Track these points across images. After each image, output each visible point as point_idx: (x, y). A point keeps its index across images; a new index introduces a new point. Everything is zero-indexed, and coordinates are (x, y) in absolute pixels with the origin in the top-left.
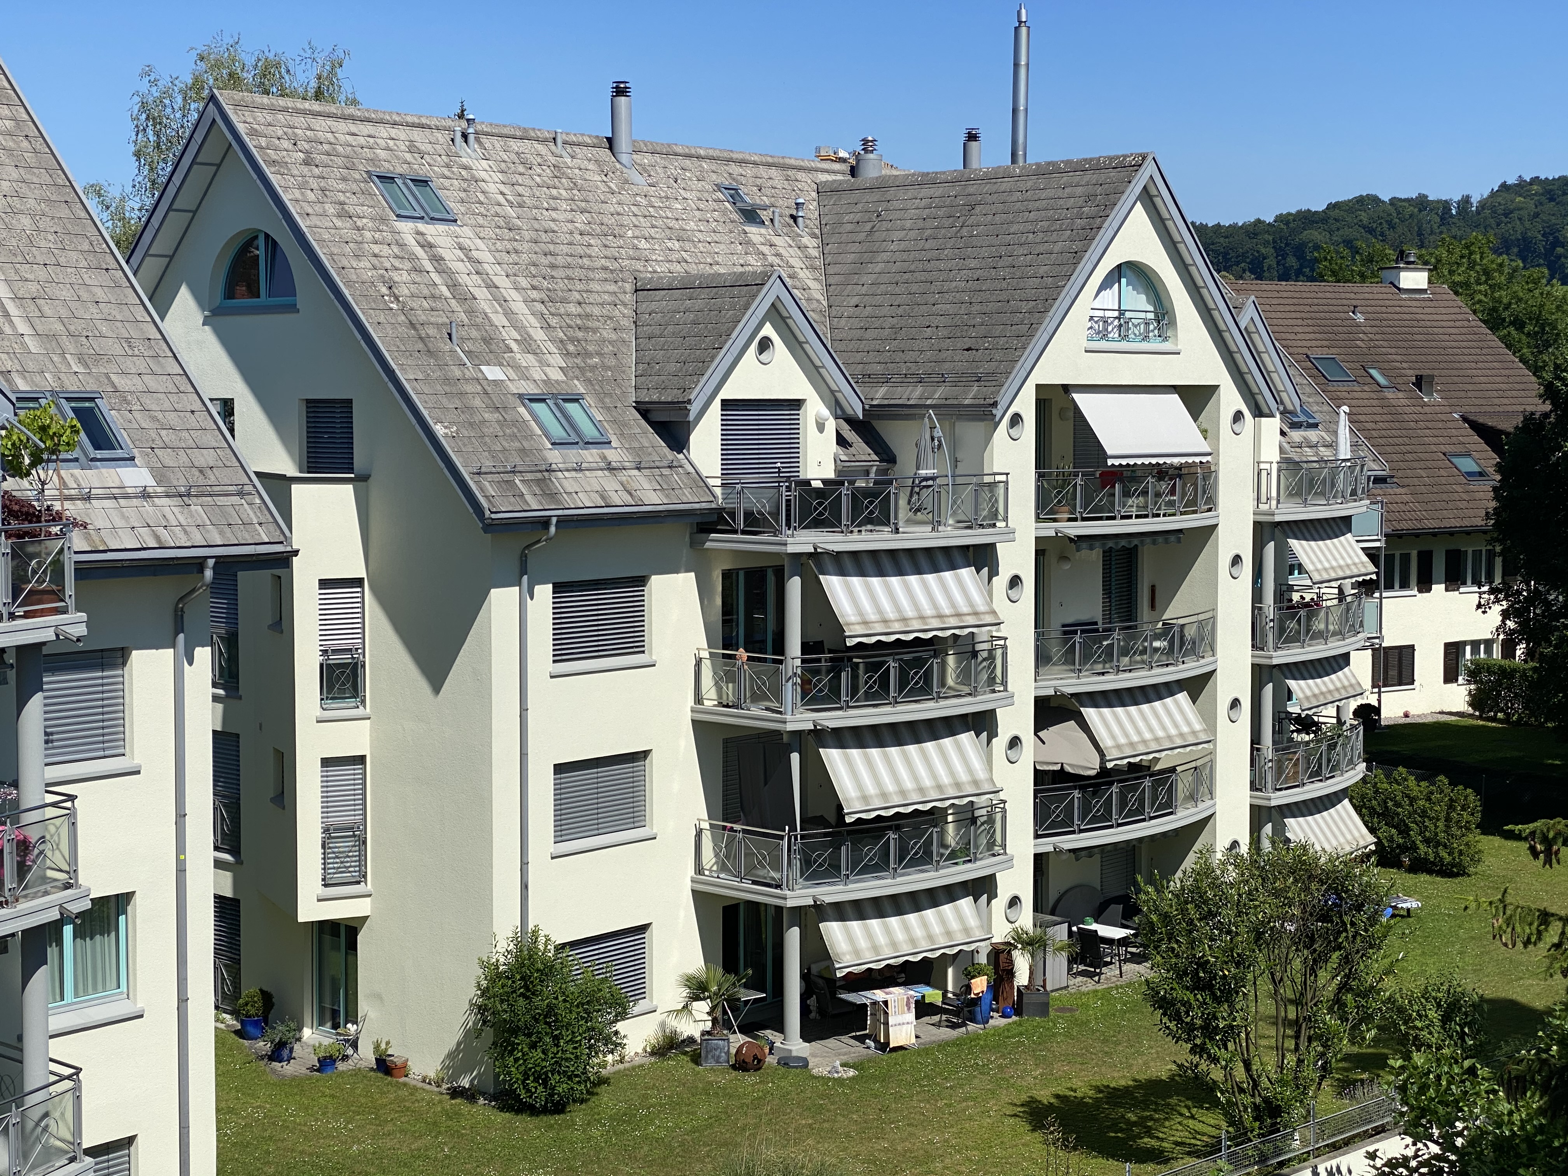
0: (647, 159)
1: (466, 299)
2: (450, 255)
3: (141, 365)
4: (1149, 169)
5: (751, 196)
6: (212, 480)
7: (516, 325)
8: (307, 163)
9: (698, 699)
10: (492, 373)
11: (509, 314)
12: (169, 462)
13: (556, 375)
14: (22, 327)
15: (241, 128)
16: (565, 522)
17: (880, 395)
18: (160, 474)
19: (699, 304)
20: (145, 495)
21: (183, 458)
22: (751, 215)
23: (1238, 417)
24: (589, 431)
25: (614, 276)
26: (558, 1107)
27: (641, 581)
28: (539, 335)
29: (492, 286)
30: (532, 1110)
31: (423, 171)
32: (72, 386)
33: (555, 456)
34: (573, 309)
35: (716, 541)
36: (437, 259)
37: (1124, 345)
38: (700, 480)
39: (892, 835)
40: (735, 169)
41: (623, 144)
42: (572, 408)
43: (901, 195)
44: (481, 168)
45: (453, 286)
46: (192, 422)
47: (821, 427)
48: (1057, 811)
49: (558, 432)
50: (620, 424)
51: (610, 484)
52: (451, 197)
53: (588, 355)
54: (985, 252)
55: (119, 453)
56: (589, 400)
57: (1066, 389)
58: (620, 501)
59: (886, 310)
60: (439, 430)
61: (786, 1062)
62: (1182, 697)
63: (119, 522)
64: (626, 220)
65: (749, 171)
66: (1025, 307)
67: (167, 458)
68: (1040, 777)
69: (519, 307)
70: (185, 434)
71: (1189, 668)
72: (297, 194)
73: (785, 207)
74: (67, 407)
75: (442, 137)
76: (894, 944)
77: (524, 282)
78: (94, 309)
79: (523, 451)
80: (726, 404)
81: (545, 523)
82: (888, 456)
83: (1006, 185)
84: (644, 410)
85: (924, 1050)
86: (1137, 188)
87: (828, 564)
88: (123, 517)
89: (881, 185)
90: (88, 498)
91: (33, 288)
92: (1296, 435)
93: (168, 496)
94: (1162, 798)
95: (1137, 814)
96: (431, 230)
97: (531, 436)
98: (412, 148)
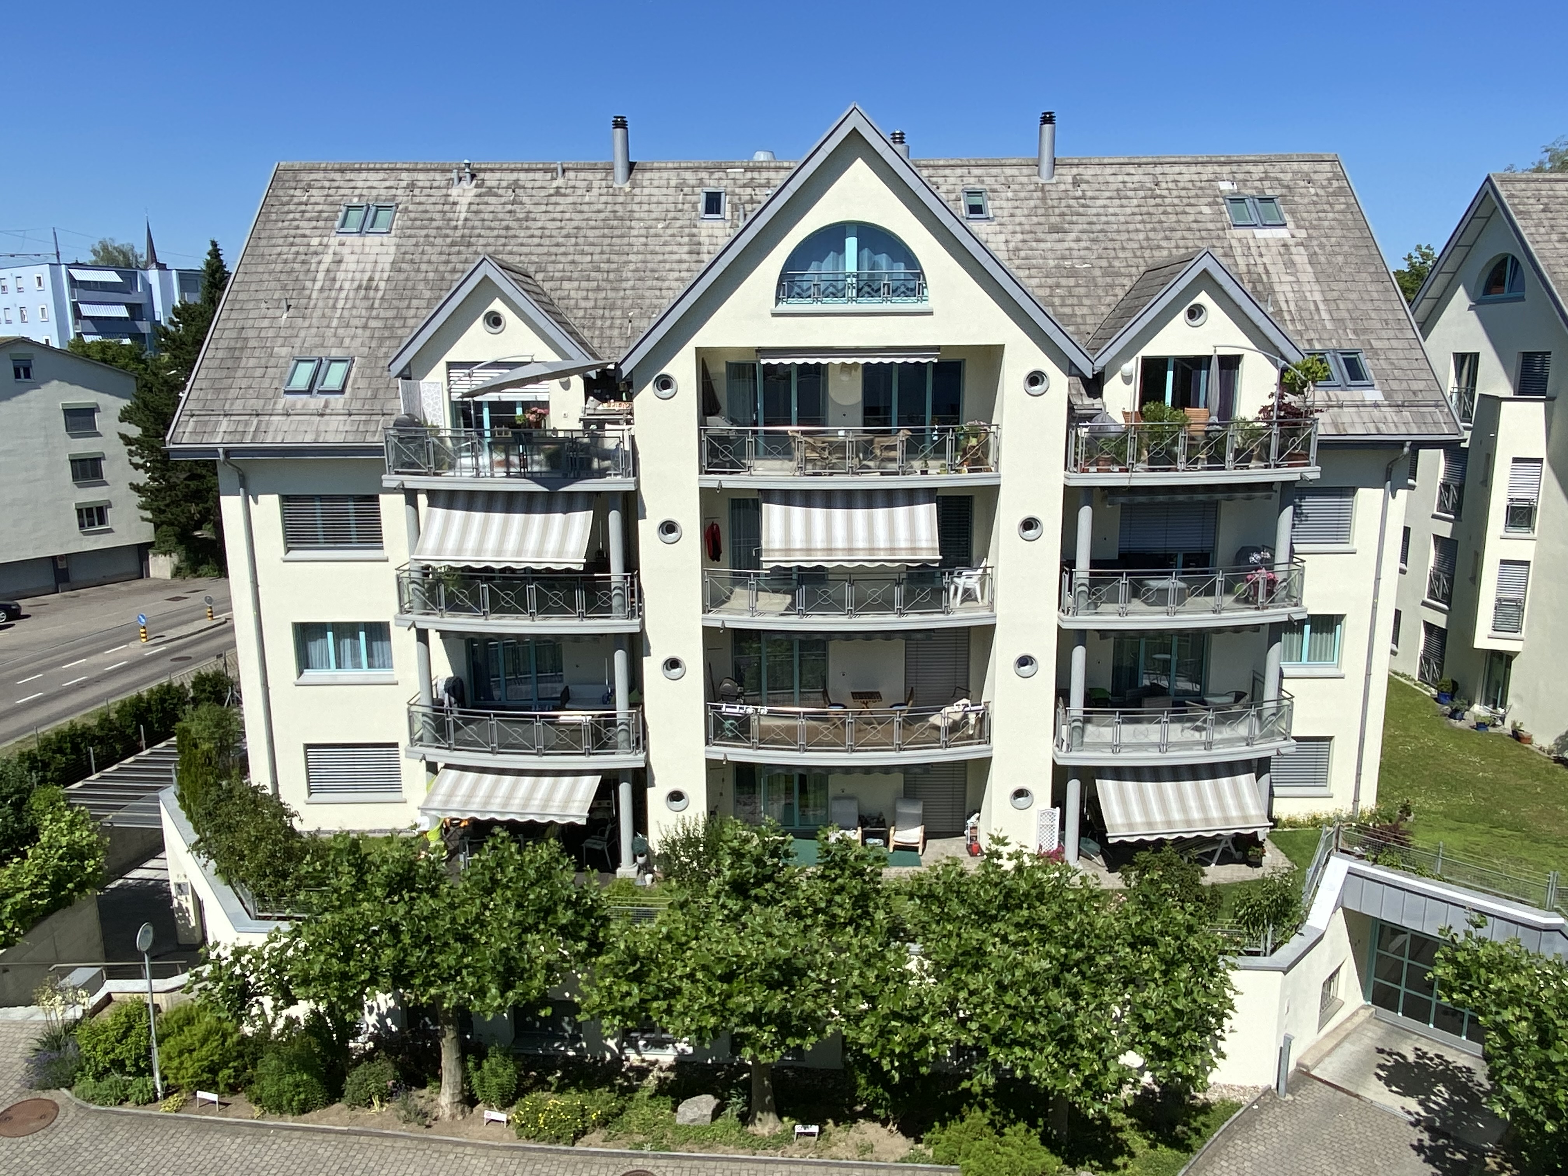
3: (1391, 334)
6: (1420, 397)
8: (1545, 210)
12: (1395, 387)
14: (1325, 315)
18: (1387, 395)
20: (1376, 405)
21: (1404, 385)
32: (1346, 346)
46: (1415, 365)
55: (1365, 382)
63: (1356, 419)
67: (1395, 385)
70: (1409, 372)
72: (1533, 230)
74: (1340, 357)
78: (1369, 304)
88: (1361, 417)
90: (1341, 406)
91: (1335, 294)
93: (1390, 406)
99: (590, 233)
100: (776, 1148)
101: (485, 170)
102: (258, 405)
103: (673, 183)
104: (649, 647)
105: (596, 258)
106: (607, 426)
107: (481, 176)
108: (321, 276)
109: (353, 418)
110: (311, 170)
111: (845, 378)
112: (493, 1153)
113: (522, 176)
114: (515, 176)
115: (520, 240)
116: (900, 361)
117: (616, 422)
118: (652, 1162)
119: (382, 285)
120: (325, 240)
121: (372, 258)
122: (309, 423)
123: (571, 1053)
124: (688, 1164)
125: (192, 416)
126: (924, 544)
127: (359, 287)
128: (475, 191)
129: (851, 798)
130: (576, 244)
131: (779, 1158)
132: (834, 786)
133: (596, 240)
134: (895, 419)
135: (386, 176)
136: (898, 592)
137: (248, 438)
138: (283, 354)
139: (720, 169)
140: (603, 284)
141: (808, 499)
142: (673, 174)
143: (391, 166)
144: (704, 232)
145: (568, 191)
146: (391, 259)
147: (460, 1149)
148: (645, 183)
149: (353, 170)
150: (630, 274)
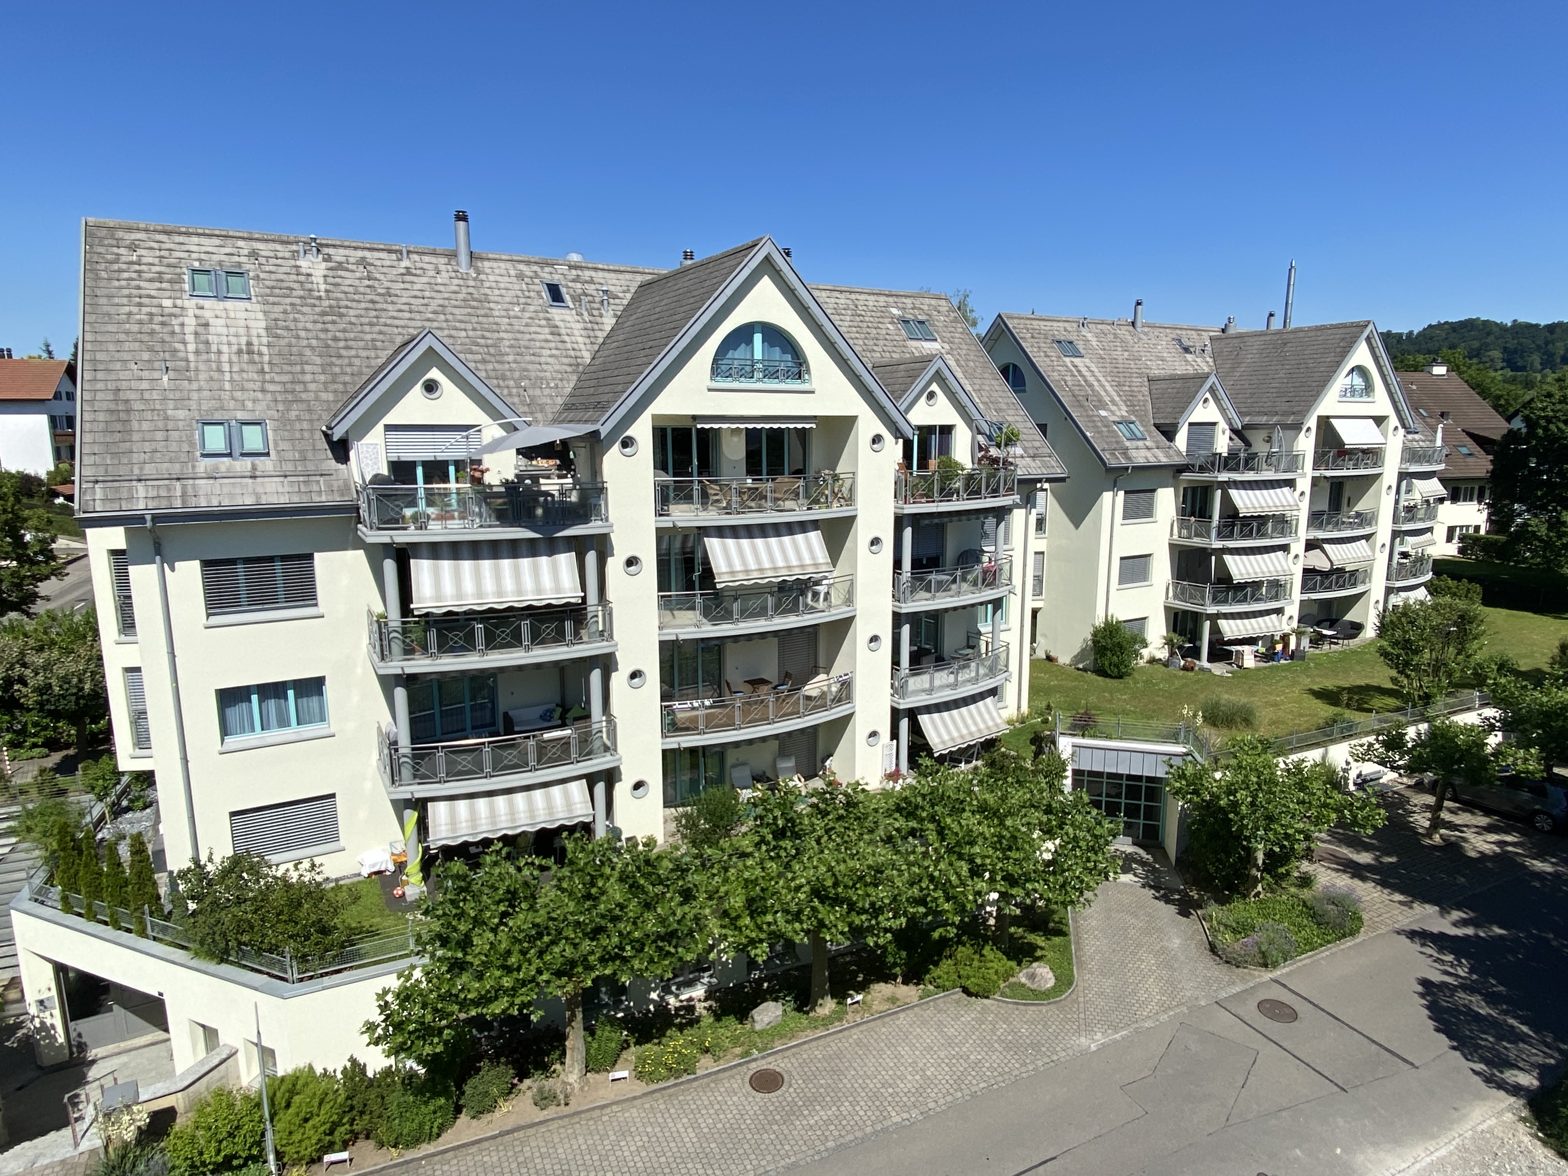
0: (1146, 329)
1: (1091, 386)
2: (1084, 370)
4: (1371, 327)
5: (1186, 343)
6: (1040, 451)
7: (1108, 395)
8: (1033, 337)
9: (1172, 535)
10: (1103, 413)
11: (1106, 391)
12: (1026, 445)
13: (1125, 414)
15: (1010, 326)
16: (1133, 467)
17: (1247, 420)
18: (1025, 449)
19: (1178, 386)
20: (1022, 457)
21: (1030, 444)
22: (1187, 350)
23: (1396, 428)
24: (1139, 435)
25: (1141, 375)
26: (1120, 677)
27: (1153, 491)
28: (1117, 399)
29: (1099, 381)
30: (1111, 677)
31: (1071, 338)
32: (995, 420)
33: (1128, 444)
34: (1127, 388)
35: (1186, 476)
36: (1079, 371)
37: (1352, 399)
38: (1179, 453)
39: (1249, 589)
40: (1179, 332)
41: (1138, 324)
42: (1132, 426)
43: (1251, 339)
44: (1089, 336)
45: (1086, 381)
46: (1031, 431)
47: (1224, 433)
48: (1310, 584)
49: (1128, 435)
50: (1149, 432)
51: (1149, 454)
52: (1081, 347)
53: (1135, 406)
54: (1293, 362)
56: (1137, 423)
57: (1328, 417)
58: (1153, 461)
59: (1246, 386)
60: (1088, 434)
61: (1202, 669)
62: (1363, 541)
64: (1142, 354)
65: (1184, 332)
66: (1314, 384)
68: (1306, 571)
69: (1109, 388)
70: (1029, 436)
71: (1367, 531)
73: (1199, 346)
75: (1075, 325)
76: (1247, 630)
77: (1109, 379)
78: (996, 393)
79: (1117, 442)
80: (1190, 424)
81: (1127, 468)
82: (1248, 444)
83: (1302, 334)
84: (1157, 426)
85: (1257, 669)
86: (1365, 335)
87: (1232, 485)
89: (1240, 336)
92: (1410, 437)
94: (1353, 581)
95: (1342, 587)
96: (1077, 361)
97: (1118, 436)
98: (1066, 330)
99: (456, 311)
100: (840, 1020)
101: (327, 246)
102: (176, 469)
103: (512, 272)
104: (617, 663)
105: (471, 333)
106: (542, 481)
107: (326, 250)
108: (190, 338)
109: (289, 479)
110: (129, 229)
111: (735, 439)
112: (637, 1102)
113: (367, 254)
114: (360, 254)
115: (391, 314)
116: (767, 426)
117: (548, 477)
118: (764, 1062)
119: (265, 350)
120: (179, 302)
121: (242, 323)
122: (242, 486)
123: (620, 1015)
124: (789, 1053)
125: (97, 482)
126: (821, 561)
127: (240, 352)
128: (324, 265)
129: (744, 764)
130: (447, 321)
131: (847, 1025)
132: (731, 758)
133: (463, 318)
134: (764, 470)
135: (222, 243)
136: (770, 601)
137: (178, 503)
138: (182, 417)
139: (548, 264)
140: (488, 358)
141: (735, 532)
142: (509, 265)
143: (223, 233)
144: (557, 318)
145: (418, 272)
146: (263, 324)
147: (608, 1110)
148: (488, 271)
149: (180, 233)
150: (508, 350)
